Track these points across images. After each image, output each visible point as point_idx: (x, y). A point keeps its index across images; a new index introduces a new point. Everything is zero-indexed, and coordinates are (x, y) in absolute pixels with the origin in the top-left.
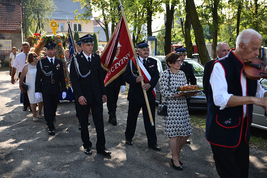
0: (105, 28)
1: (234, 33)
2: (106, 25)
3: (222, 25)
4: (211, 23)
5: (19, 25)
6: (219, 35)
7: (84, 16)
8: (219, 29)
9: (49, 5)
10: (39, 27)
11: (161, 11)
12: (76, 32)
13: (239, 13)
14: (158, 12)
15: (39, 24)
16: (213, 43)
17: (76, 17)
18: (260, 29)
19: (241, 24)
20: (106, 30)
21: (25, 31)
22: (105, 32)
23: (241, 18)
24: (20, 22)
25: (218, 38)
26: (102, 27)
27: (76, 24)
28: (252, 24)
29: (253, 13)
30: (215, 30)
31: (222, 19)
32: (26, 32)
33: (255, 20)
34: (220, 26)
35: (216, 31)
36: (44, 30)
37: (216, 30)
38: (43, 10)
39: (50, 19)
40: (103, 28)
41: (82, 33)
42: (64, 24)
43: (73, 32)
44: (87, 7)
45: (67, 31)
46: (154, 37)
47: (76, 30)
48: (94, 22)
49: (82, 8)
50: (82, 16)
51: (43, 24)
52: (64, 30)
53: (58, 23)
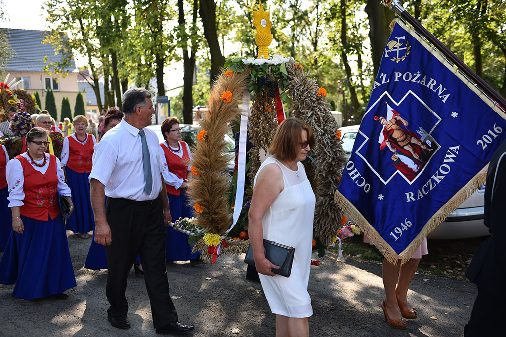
0: (94, 85)
2: (96, 81)
7: (59, 65)
9: (3, 48)
11: (178, 59)
12: (48, 91)
14: (174, 60)
17: (46, 68)
20: (96, 88)
22: (95, 91)
26: (90, 83)
27: (49, 78)
29: (311, 63)
33: (314, 73)
39: (4, 71)
40: (91, 85)
41: (59, 92)
42: (29, 77)
43: (44, 91)
44: (63, 53)
45: (34, 90)
46: (166, 98)
47: (48, 88)
48: (78, 76)
49: (56, 53)
50: (56, 66)
52: (30, 88)
53: (20, 77)
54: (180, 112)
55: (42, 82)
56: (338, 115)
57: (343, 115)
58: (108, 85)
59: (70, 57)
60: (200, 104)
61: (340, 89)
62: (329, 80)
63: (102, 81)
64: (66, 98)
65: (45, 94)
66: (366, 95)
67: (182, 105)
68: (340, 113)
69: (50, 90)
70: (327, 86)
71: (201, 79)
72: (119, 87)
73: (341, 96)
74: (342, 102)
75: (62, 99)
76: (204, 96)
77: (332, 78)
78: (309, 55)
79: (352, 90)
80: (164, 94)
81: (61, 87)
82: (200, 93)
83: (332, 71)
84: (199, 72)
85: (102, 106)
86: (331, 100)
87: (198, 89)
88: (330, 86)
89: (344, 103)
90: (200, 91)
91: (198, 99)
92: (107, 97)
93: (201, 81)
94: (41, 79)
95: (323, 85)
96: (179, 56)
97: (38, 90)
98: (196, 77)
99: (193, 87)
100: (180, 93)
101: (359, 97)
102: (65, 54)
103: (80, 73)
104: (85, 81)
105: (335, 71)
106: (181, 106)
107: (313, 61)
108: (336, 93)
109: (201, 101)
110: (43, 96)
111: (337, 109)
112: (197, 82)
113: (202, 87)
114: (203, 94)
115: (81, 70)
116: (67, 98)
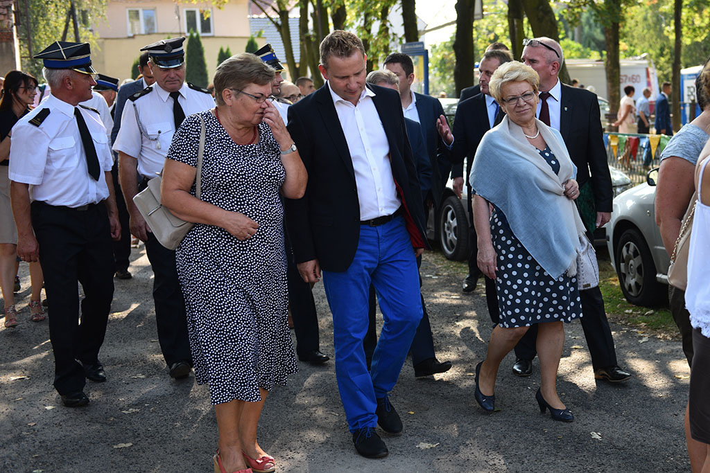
0: (280, 23)
1: (668, 31)
2: (284, 14)
3: (633, 8)
5: (5, 15)
6: (625, 35)
8: (623, 19)
10: (71, 20)
12: (192, 36)
15: (71, 13)
16: (607, 62)
19: (686, 5)
20: (283, 28)
21: (26, 36)
22: (281, 34)
24: (10, 6)
25: (623, 45)
26: (271, 19)
27: (192, 9)
30: (611, 24)
32: (29, 39)
34: (626, 12)
35: (616, 27)
36: (91, 31)
37: (614, 24)
40: (273, 22)
41: (213, 37)
42: (154, 9)
45: (164, 34)
46: (421, 46)
47: (191, 29)
51: (84, 13)
52: (156, 31)
53: (137, 9)
54: (451, 76)
55: (179, 18)
58: (308, 21)
63: (295, 14)
64: (225, 51)
67: (455, 61)
69: (195, 35)
71: (493, 7)
72: (328, 25)
75: (218, 52)
81: (216, 28)
85: (295, 64)
87: (487, 29)
90: (490, 32)
92: (305, 46)
93: (493, 11)
94: (177, 12)
97: (172, 34)
98: (482, 4)
99: (475, 24)
100: (451, 38)
104: (263, 15)
106: (453, 64)
112: (484, 13)
113: (496, 24)
114: (496, 37)
116: (228, 50)
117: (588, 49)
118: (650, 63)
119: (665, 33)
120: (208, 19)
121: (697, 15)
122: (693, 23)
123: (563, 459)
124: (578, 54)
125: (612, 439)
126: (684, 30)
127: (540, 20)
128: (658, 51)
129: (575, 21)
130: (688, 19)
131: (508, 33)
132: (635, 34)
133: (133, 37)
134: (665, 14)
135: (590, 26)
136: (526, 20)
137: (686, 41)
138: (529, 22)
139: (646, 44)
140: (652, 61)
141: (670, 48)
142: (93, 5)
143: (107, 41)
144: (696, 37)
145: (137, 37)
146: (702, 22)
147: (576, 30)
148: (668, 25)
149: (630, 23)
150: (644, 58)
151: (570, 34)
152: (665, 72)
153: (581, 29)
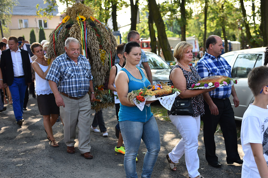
3: (190, 20)
4: (179, 17)
6: (188, 29)
7: (47, 11)
8: (187, 24)
11: (127, 6)
12: (41, 29)
13: (206, 9)
14: (124, 6)
17: (38, 12)
18: (226, 23)
19: (208, 19)
23: (208, 12)
25: (187, 33)
27: (41, 19)
28: (218, 18)
29: (219, 8)
30: (183, 26)
31: (189, 14)
33: (221, 15)
34: (188, 21)
35: (185, 26)
36: (6, 27)
38: (3, 5)
39: (11, 15)
41: (48, 29)
42: (28, 19)
43: (38, 29)
44: (49, 2)
45: (31, 28)
46: (118, 32)
47: (41, 27)
48: (60, 18)
49: (44, 2)
50: (45, 11)
51: (3, 21)
52: (28, 27)
53: (21, 19)
56: (238, 44)
57: (241, 44)
59: (54, 5)
60: (142, 37)
61: (239, 25)
62: (232, 19)
65: (39, 31)
66: (257, 29)
68: (239, 43)
70: (230, 24)
71: (143, 20)
73: (240, 31)
74: (241, 35)
75: (49, 34)
76: (145, 31)
77: (234, 18)
78: (218, 2)
79: (247, 26)
80: (117, 30)
81: (49, 26)
82: (143, 30)
83: (233, 13)
84: (142, 15)
86: (233, 34)
87: (141, 27)
88: (232, 24)
89: (242, 36)
91: (141, 33)
93: (143, 21)
94: (36, 21)
95: (227, 23)
96: (128, 4)
97: (34, 28)
98: (139, 18)
99: (137, 25)
101: (252, 31)
102: (50, 3)
103: (61, 16)
105: (236, 13)
107: (220, 7)
108: (236, 29)
109: (143, 35)
110: (37, 32)
111: (237, 40)
112: (140, 21)
113: (144, 25)
114: (144, 30)
115: (62, 14)
117: (175, 34)
118: (196, 39)
119: (201, 29)
120: (46, 23)
121: (212, 23)
122: (210, 25)
123: (166, 169)
124: (172, 36)
125: (183, 162)
126: (208, 28)
127: (159, 24)
128: (199, 35)
129: (171, 24)
130: (209, 24)
131: (148, 28)
132: (191, 29)
133: (21, 29)
134: (201, 22)
135: (176, 26)
136: (154, 24)
137: (208, 31)
138: (156, 25)
139: (195, 32)
140: (197, 38)
141: (203, 34)
142: (6, 18)
143: (12, 31)
144: (211, 30)
145: (22, 29)
146: (214, 25)
147: (171, 27)
148: (202, 26)
149: (189, 25)
150: (194, 37)
151: (169, 29)
152: (201, 42)
153: (173, 27)
